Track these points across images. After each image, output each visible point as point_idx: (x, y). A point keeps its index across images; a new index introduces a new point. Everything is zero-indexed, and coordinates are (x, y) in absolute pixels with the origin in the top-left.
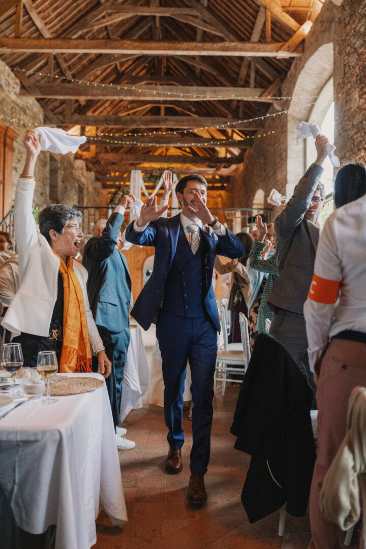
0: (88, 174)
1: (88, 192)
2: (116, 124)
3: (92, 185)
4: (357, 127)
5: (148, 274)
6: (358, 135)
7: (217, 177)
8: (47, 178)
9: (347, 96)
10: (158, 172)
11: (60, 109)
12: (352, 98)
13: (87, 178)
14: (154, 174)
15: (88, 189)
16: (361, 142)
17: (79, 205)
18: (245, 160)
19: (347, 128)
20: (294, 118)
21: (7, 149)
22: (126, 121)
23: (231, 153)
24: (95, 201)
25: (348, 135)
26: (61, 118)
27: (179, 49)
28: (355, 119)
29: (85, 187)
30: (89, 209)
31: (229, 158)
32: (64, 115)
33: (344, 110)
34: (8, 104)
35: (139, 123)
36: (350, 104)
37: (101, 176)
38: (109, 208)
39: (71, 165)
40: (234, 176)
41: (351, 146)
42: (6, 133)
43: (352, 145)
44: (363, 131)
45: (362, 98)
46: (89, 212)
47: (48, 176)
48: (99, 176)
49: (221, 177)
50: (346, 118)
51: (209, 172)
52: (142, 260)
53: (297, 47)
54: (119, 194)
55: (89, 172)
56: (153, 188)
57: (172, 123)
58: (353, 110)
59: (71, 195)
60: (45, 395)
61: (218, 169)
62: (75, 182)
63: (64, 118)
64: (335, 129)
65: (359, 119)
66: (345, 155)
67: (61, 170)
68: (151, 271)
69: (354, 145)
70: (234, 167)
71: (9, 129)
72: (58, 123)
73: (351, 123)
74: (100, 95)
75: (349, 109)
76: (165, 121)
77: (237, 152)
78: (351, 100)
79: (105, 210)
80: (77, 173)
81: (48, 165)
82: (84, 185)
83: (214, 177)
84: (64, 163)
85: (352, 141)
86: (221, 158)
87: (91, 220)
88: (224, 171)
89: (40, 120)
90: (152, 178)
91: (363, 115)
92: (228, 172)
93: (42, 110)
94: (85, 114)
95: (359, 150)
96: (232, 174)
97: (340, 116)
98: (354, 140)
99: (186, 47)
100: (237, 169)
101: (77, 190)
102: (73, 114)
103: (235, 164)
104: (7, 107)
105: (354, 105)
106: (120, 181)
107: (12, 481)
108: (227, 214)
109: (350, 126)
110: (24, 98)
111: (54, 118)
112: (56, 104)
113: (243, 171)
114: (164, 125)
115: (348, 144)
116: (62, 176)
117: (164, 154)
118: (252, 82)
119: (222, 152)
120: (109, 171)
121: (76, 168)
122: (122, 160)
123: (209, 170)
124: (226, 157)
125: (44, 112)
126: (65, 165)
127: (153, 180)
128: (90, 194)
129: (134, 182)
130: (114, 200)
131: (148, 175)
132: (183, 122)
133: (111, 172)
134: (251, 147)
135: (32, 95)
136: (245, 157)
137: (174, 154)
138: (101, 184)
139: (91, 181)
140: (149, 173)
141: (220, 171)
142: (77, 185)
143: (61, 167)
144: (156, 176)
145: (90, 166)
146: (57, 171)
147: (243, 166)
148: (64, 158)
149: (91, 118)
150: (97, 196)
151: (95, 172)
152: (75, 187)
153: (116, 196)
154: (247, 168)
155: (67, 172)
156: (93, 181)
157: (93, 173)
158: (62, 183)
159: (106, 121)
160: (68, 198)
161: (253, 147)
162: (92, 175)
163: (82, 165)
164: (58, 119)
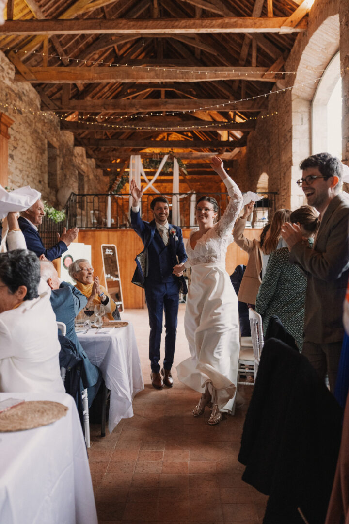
0: (88, 161)
1: (89, 179)
2: (114, 109)
3: (93, 172)
8: (45, 166)
10: (158, 157)
11: (58, 95)
13: (87, 166)
14: (154, 159)
15: (88, 176)
17: (79, 192)
18: (248, 143)
20: (298, 97)
22: (125, 105)
23: (233, 136)
24: (95, 188)
26: (58, 103)
27: (177, 27)
29: (86, 175)
30: (89, 196)
31: (232, 141)
32: (61, 100)
34: (2, 90)
35: (139, 108)
37: (101, 163)
38: (108, 195)
39: (70, 152)
40: (237, 161)
42: (0, 119)
47: (46, 163)
48: (99, 163)
53: (301, 21)
54: (118, 181)
55: (89, 159)
56: (153, 174)
57: (172, 106)
59: (71, 182)
61: (220, 153)
62: (75, 169)
63: (61, 103)
64: (343, 105)
67: (60, 157)
70: (236, 150)
71: (3, 116)
72: (56, 109)
74: (97, 79)
76: (165, 104)
77: (240, 134)
79: (105, 196)
80: (77, 161)
81: (46, 152)
82: (84, 172)
84: (63, 151)
86: (223, 142)
88: (227, 155)
89: (37, 106)
90: (151, 162)
92: (231, 156)
93: (39, 95)
94: (83, 99)
96: (235, 158)
99: (184, 24)
100: (240, 152)
101: (77, 177)
102: (71, 99)
103: (238, 147)
110: (20, 84)
111: (51, 102)
112: (54, 89)
113: (247, 154)
114: (163, 108)
116: (61, 163)
117: (165, 140)
118: (254, 60)
119: (224, 135)
120: (110, 157)
121: (76, 155)
122: (123, 145)
123: (212, 155)
124: (228, 140)
125: (41, 97)
126: (64, 151)
127: (153, 165)
128: (91, 181)
129: (133, 168)
130: (113, 186)
131: (148, 160)
132: (184, 105)
133: (112, 158)
134: (254, 130)
135: (28, 80)
136: (248, 140)
137: (176, 139)
138: (102, 171)
139: (92, 169)
140: (149, 158)
141: (223, 155)
142: (77, 172)
143: (60, 154)
144: (156, 161)
145: (91, 152)
146: (55, 159)
147: (246, 149)
148: (63, 145)
149: (89, 103)
150: (99, 183)
151: (95, 159)
152: (74, 175)
153: (116, 182)
154: (250, 151)
155: (66, 159)
156: (94, 169)
157: (93, 160)
158: (61, 171)
159: (105, 106)
160: (67, 186)
161: (256, 129)
162: (92, 162)
163: (82, 152)
164: (56, 105)
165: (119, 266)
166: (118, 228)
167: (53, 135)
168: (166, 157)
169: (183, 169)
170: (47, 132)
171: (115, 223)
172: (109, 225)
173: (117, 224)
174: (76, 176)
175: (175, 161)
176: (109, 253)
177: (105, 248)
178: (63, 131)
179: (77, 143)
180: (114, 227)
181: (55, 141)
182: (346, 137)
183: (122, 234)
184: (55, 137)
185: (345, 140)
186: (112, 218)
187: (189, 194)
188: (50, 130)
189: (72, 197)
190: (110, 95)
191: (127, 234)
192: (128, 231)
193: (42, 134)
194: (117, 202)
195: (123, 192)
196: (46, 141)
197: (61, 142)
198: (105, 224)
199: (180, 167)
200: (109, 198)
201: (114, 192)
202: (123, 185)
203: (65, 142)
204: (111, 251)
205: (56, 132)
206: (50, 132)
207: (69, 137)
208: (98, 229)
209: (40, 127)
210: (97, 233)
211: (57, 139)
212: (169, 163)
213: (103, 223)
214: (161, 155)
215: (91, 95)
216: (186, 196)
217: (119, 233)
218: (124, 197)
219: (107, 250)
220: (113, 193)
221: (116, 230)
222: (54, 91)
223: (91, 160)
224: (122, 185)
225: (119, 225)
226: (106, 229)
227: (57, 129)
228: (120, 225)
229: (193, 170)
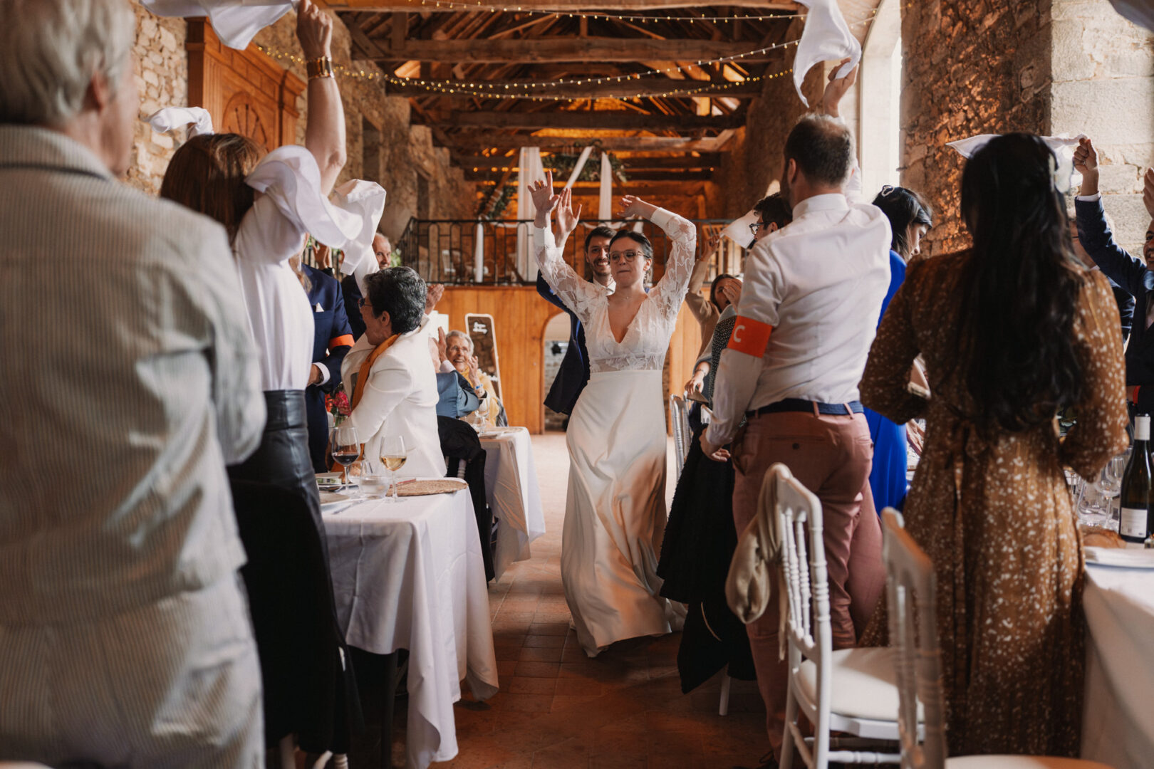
0: (435, 153)
1: (437, 188)
2: (490, 57)
3: (445, 173)
4: (937, 68)
5: (556, 350)
6: (939, 84)
7: (696, 154)
8: (359, 164)
9: (922, 7)
10: (573, 149)
11: (382, 28)
12: (930, 13)
13: (434, 161)
14: (564, 155)
15: (436, 182)
16: (944, 96)
17: (418, 215)
18: (748, 120)
19: (922, 69)
21: (285, 114)
22: (510, 51)
23: (722, 106)
24: (450, 205)
25: (923, 84)
26: (384, 46)
28: (935, 54)
29: (432, 179)
30: (439, 224)
31: (718, 116)
32: (390, 40)
33: (917, 34)
34: (285, 26)
35: (535, 54)
36: (927, 25)
37: (462, 157)
38: (477, 222)
39: (403, 136)
40: (727, 154)
41: (927, 105)
42: (283, 82)
43: (930, 103)
44: (947, 76)
45: (946, 15)
46: (439, 229)
47: (360, 159)
48: (458, 156)
49: (704, 154)
50: (920, 51)
51: (678, 146)
52: (542, 323)
54: (497, 195)
55: (438, 150)
56: (565, 178)
57: (601, 52)
58: (931, 36)
59: (405, 195)
60: (390, 495)
61: (695, 138)
62: (412, 169)
63: (390, 47)
64: (902, 69)
65: (941, 53)
66: (918, 121)
67: (384, 147)
68: (564, 345)
69: (933, 102)
70: (726, 134)
71: (289, 76)
72: (378, 58)
73: (927, 60)
75: (925, 34)
76: (589, 46)
77: (734, 103)
78: (929, 16)
79: (472, 224)
80: (416, 152)
81: (360, 139)
82: (428, 174)
83: (688, 155)
84: (390, 134)
85: (929, 95)
86: (701, 117)
87: (442, 244)
88: (708, 143)
89: (344, 52)
90: (560, 161)
91: (948, 47)
92: (716, 145)
93: (347, 32)
94: (430, 37)
95: (941, 113)
96: (724, 149)
97: (911, 46)
98: (932, 94)
100: (733, 137)
101: (416, 184)
102: (407, 39)
103: (729, 128)
104: (285, 32)
105: (934, 27)
106: (499, 165)
107: (351, 592)
108: (707, 230)
109: (927, 66)
111: (371, 46)
113: (746, 142)
114: (584, 56)
115: (924, 101)
116: (386, 159)
117: (588, 108)
119: (703, 106)
120: (479, 145)
121: (414, 142)
122: (504, 123)
123: (678, 142)
124: (710, 115)
125: (352, 34)
126: (393, 136)
127: (562, 166)
128: (441, 192)
129: (525, 167)
130: (488, 205)
131: (553, 156)
132: (622, 50)
133: (482, 147)
134: (760, 96)
135: (331, 6)
136: (749, 114)
137: (610, 108)
138: (462, 171)
139: (442, 166)
140: (556, 153)
141: (700, 142)
142: (415, 174)
143: (384, 141)
144: (569, 158)
145: (441, 136)
146: (377, 150)
147: (746, 132)
148: (390, 123)
149: (442, 47)
150: (455, 195)
151: (450, 148)
152: (411, 180)
153: (492, 197)
154: (751, 137)
155: (396, 150)
156: (447, 167)
157: (445, 150)
158: (386, 173)
159: (471, 51)
160: (398, 202)
161: (763, 95)
162: (444, 154)
163: (426, 136)
164: (379, 48)
165: (499, 355)
166: (496, 285)
167: (372, 105)
168: (587, 153)
169: (619, 173)
170: (362, 99)
171: (490, 275)
172: (479, 279)
173: (493, 277)
174: (414, 183)
175: (605, 158)
176: (481, 330)
177: (472, 321)
178: (390, 98)
179: (416, 118)
180: (488, 283)
181: (377, 119)
182: (905, 126)
183: (504, 294)
184: (376, 110)
185: (904, 132)
186: (484, 265)
187: (630, 221)
188: (367, 95)
189: (411, 226)
190: (481, 25)
191: (513, 294)
192: (514, 289)
193: (354, 104)
194: (494, 235)
195: (507, 216)
196: (360, 118)
197: (387, 117)
198: (473, 276)
199: (613, 170)
200: (480, 229)
201: (489, 216)
202: (507, 204)
203: (394, 117)
204: (484, 326)
205: (379, 100)
206: (368, 101)
207: (402, 107)
208: (457, 286)
209: (351, 91)
210: (458, 294)
211: (380, 113)
212: (594, 162)
213: (466, 274)
214: (579, 146)
215: (444, 27)
216: (624, 225)
217: (498, 293)
218: (509, 225)
219: (476, 324)
220: (487, 218)
221: (491, 288)
222: (374, 22)
223: (442, 150)
224: (503, 204)
225: (496, 280)
226: (472, 286)
227: (380, 93)
228: (499, 278)
229: (642, 170)
